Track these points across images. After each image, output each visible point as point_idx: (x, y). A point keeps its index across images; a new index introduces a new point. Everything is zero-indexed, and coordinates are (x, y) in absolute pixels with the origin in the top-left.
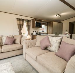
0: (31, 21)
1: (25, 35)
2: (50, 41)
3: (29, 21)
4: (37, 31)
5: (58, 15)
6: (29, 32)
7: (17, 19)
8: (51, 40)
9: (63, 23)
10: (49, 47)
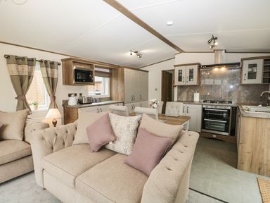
0: (59, 64)
1: (39, 109)
2: (114, 126)
3: (52, 63)
4: (81, 94)
5: (136, 52)
6: (54, 97)
7: (8, 57)
8: (116, 125)
9: (148, 72)
10: (111, 143)
